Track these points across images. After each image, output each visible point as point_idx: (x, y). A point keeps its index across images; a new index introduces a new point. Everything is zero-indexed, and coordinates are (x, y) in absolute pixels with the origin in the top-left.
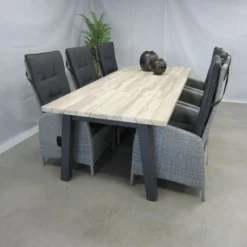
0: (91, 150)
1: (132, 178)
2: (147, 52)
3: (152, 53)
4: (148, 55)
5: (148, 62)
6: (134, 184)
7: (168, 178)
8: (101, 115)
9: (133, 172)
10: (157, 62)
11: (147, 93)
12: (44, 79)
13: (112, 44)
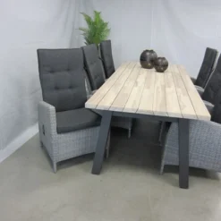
2: (147, 51)
3: (152, 51)
4: (148, 54)
9: (164, 162)
10: (160, 60)
11: (168, 90)
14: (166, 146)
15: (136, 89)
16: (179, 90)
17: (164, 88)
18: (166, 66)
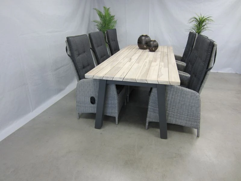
0: (117, 105)
1: (147, 124)
2: (143, 36)
3: (146, 36)
4: (143, 38)
5: (144, 43)
6: (148, 128)
7: (174, 123)
8: (132, 79)
9: (148, 120)
10: (152, 43)
11: (153, 64)
12: (79, 55)
13: (115, 30)
14: (149, 107)
15: (129, 63)
16: (163, 64)
17: (150, 62)
18: (156, 47)
